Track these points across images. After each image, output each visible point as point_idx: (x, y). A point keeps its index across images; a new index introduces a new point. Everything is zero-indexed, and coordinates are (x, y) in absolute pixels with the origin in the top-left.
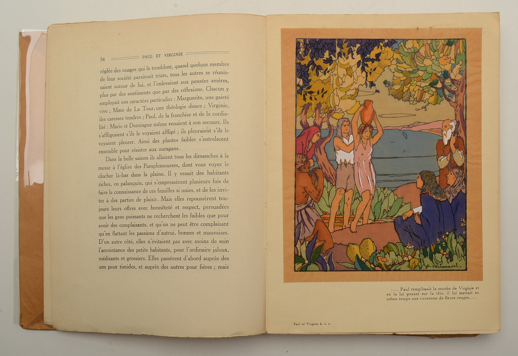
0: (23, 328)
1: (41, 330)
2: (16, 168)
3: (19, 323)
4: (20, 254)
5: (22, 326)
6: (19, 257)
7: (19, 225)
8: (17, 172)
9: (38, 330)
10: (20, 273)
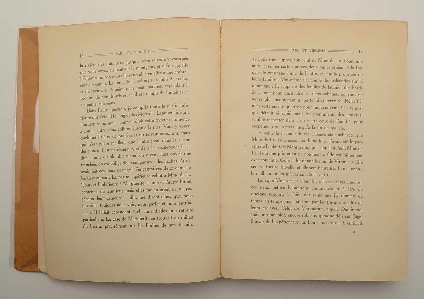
0: (17, 270)
1: (31, 272)
2: (14, 139)
3: (14, 266)
4: (16, 209)
5: (16, 268)
6: (15, 211)
7: (15, 185)
8: (15, 142)
9: (29, 272)
10: (15, 225)
